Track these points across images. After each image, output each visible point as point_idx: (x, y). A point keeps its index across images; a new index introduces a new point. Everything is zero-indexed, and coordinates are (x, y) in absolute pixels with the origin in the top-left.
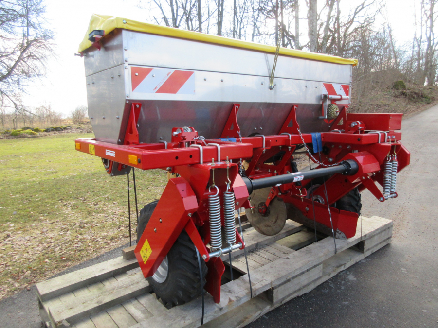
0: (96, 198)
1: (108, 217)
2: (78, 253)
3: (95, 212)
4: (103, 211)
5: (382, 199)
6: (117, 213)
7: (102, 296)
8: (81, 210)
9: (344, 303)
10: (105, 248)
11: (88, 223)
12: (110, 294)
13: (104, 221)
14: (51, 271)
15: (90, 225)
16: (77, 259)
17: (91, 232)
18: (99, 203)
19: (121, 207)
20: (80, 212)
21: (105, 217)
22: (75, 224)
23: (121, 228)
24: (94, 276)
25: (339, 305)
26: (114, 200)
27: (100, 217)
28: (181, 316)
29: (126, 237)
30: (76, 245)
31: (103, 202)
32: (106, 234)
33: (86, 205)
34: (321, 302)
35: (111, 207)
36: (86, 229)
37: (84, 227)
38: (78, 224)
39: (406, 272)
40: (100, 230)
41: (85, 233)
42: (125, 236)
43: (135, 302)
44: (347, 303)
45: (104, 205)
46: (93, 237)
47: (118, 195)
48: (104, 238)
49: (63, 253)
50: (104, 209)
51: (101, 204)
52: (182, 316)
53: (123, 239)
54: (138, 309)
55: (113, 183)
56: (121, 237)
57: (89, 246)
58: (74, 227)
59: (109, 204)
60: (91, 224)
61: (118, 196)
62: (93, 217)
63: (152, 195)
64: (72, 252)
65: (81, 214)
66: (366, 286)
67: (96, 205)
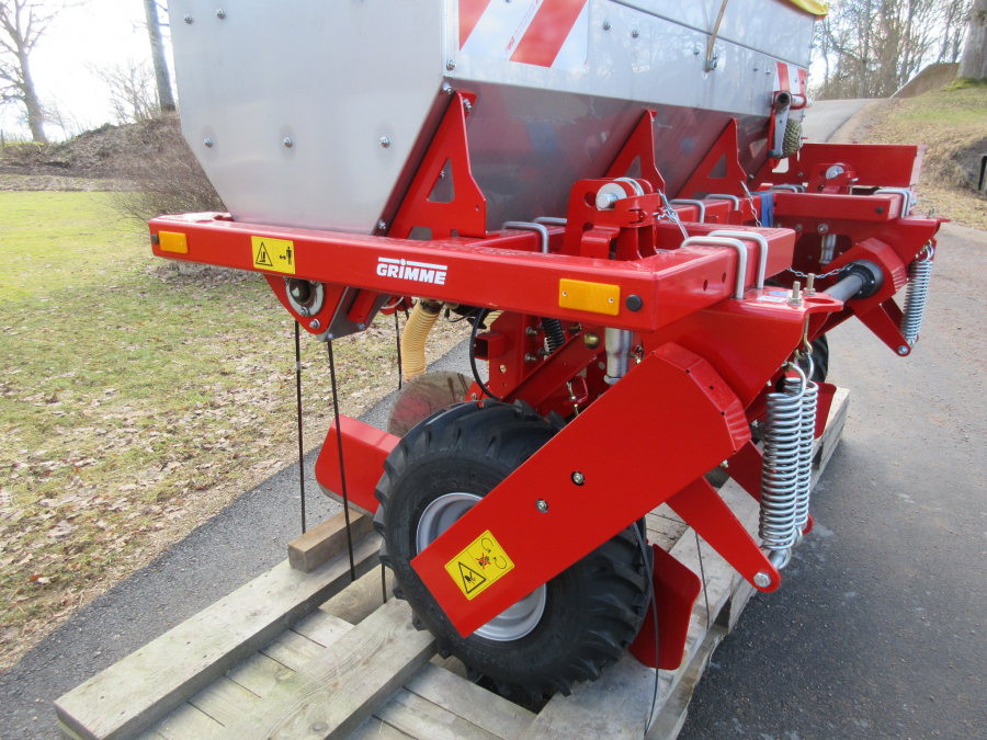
0: (43, 383)
1: (110, 435)
2: (80, 559)
3: (61, 425)
4: (82, 420)
5: (905, 350)
6: (130, 422)
7: (313, 706)
8: (12, 421)
9: (847, 595)
10: (157, 530)
11: (52, 458)
12: (331, 693)
13: (101, 447)
14: (21, 626)
15: (63, 465)
16: (89, 577)
17: (81, 486)
18: (60, 396)
19: (132, 402)
20: (11, 429)
21: (99, 435)
22: (14, 466)
23: (171, 465)
24: (240, 640)
25: (843, 604)
26: (104, 384)
27: (85, 437)
28: (588, 725)
29: (200, 489)
30: (54, 533)
31: (69, 393)
32: (133, 486)
33: (21, 405)
34: (803, 602)
35: (101, 404)
36: (58, 476)
37: (47, 473)
38: (25, 466)
39: (912, 502)
40: (106, 476)
41: (64, 491)
42: (198, 485)
43: (412, 701)
44: (853, 594)
45: (80, 400)
46: (98, 501)
47: (110, 370)
48: (133, 501)
49: (26, 560)
50: (85, 411)
51: (67, 397)
52: (593, 724)
53: (194, 497)
54: (434, 721)
55: (72, 336)
56: (185, 490)
57: (103, 529)
58: (14, 476)
59: (94, 397)
60: (65, 461)
61: (109, 373)
62: (62, 440)
63: (206, 361)
64: (54, 556)
65: (17, 434)
66: (862, 547)
67: (54, 400)
